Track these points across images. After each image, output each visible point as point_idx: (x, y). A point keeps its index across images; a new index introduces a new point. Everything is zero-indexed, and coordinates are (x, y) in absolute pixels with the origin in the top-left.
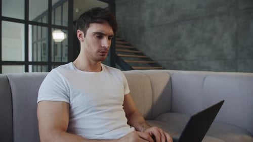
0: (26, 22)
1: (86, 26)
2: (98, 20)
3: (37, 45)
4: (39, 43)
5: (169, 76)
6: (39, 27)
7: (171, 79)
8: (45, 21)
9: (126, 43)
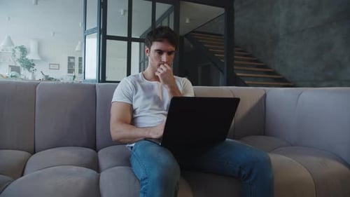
0: (129, 40)
5: (264, 93)
9: (255, 59)
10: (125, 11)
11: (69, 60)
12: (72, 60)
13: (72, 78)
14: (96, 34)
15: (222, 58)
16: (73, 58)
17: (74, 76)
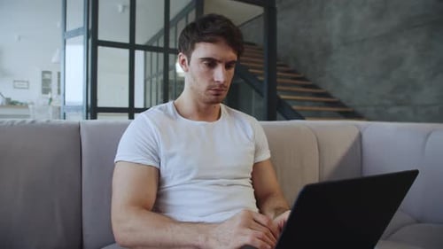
0: (132, 47)
1: (190, 45)
2: (208, 38)
3: (151, 82)
4: (154, 79)
5: (357, 132)
6: (155, 54)
7: (360, 136)
8: (161, 44)
10: (124, 7)
11: (43, 76)
12: (47, 76)
13: (48, 101)
14: (82, 38)
15: (261, 75)
16: (49, 73)
17: (51, 100)
